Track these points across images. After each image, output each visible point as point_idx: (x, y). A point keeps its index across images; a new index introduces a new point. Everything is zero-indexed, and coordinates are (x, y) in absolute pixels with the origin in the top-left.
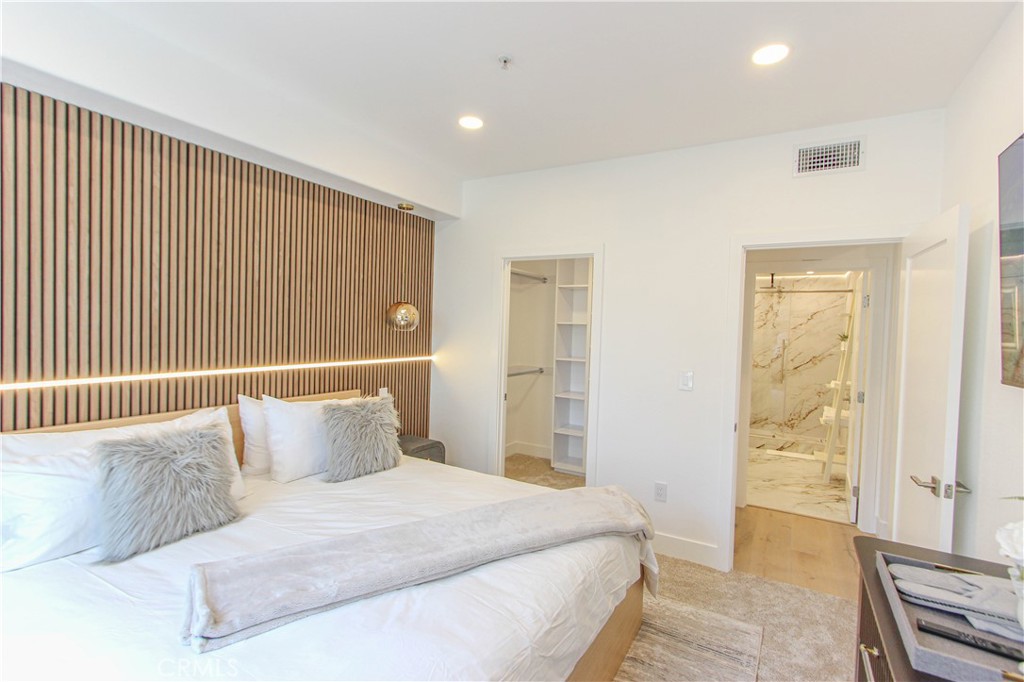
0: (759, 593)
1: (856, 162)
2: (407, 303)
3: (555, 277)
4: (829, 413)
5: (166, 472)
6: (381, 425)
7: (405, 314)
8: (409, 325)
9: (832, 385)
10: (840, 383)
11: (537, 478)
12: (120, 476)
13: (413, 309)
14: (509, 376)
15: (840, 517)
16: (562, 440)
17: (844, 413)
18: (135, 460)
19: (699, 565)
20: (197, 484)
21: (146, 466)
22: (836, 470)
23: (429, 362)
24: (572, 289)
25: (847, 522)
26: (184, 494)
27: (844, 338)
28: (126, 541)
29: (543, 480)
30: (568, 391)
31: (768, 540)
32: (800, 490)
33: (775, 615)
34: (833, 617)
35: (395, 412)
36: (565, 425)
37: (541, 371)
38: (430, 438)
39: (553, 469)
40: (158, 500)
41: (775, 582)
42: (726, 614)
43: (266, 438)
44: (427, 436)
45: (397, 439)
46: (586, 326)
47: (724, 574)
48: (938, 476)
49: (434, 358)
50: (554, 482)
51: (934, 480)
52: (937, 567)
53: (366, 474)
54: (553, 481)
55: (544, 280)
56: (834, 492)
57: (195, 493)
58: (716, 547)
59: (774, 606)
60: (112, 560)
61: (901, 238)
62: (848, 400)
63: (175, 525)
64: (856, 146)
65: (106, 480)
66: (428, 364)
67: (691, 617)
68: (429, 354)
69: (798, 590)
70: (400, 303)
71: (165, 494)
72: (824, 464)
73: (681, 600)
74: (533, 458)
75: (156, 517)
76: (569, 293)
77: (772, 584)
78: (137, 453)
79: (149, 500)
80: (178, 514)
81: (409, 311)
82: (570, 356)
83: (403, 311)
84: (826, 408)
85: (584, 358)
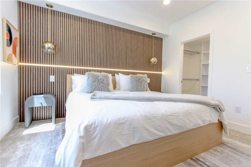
2: (154, 57)
5: (97, 79)
7: (153, 60)
12: (90, 79)
13: (156, 59)
18: (92, 76)
20: (102, 83)
21: (94, 78)
23: (161, 74)
26: (99, 84)
28: (90, 90)
40: (95, 84)
43: (119, 81)
49: (163, 73)
55: (199, 53)
57: (102, 84)
60: (88, 93)
63: (98, 89)
65: (88, 79)
66: (161, 75)
68: (161, 71)
70: (152, 57)
71: (96, 83)
75: (94, 87)
78: (93, 75)
79: (94, 84)
80: (98, 87)
81: (154, 59)
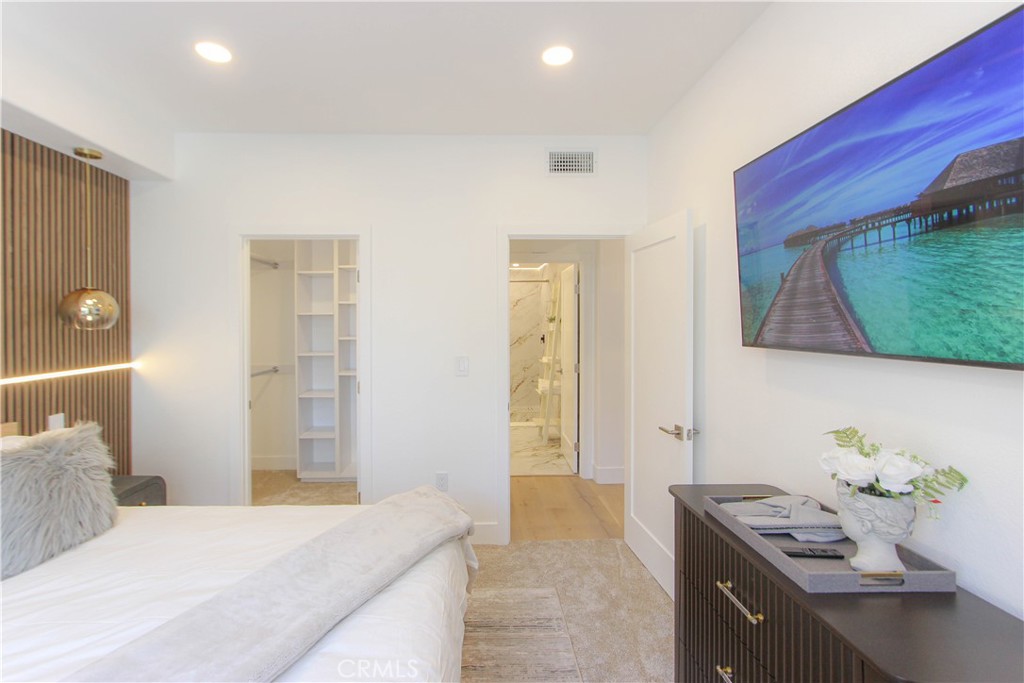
0: (538, 556)
1: (591, 170)
2: (97, 290)
3: (293, 262)
4: (543, 385)
6: (84, 471)
7: (88, 307)
8: (102, 321)
9: (545, 360)
10: (551, 358)
11: (283, 495)
13: (109, 298)
14: (252, 376)
15: (565, 471)
16: (307, 444)
17: (556, 383)
19: (484, 546)
22: (553, 432)
23: (128, 372)
24: (310, 277)
25: (570, 473)
27: (552, 320)
29: (292, 495)
30: (310, 390)
31: (526, 505)
32: (531, 453)
33: (558, 572)
34: (597, 558)
35: (104, 448)
36: (309, 428)
37: (275, 370)
38: (135, 472)
39: (299, 480)
41: (546, 542)
42: (523, 586)
44: (129, 472)
45: (110, 485)
46: (332, 316)
47: (505, 547)
48: (680, 425)
49: (139, 365)
50: (307, 494)
51: (678, 428)
52: (744, 498)
53: (64, 550)
54: (303, 495)
55: (275, 266)
56: (553, 450)
58: (496, 523)
59: (555, 564)
61: (624, 236)
62: (561, 372)
64: (590, 156)
66: (127, 374)
67: (497, 600)
68: (128, 357)
69: (565, 543)
70: (84, 290)
72: (541, 428)
73: (481, 586)
74: (270, 472)
76: (307, 279)
77: (544, 544)
81: (101, 301)
82: (311, 351)
83: (89, 302)
84: (540, 380)
85: (332, 352)
